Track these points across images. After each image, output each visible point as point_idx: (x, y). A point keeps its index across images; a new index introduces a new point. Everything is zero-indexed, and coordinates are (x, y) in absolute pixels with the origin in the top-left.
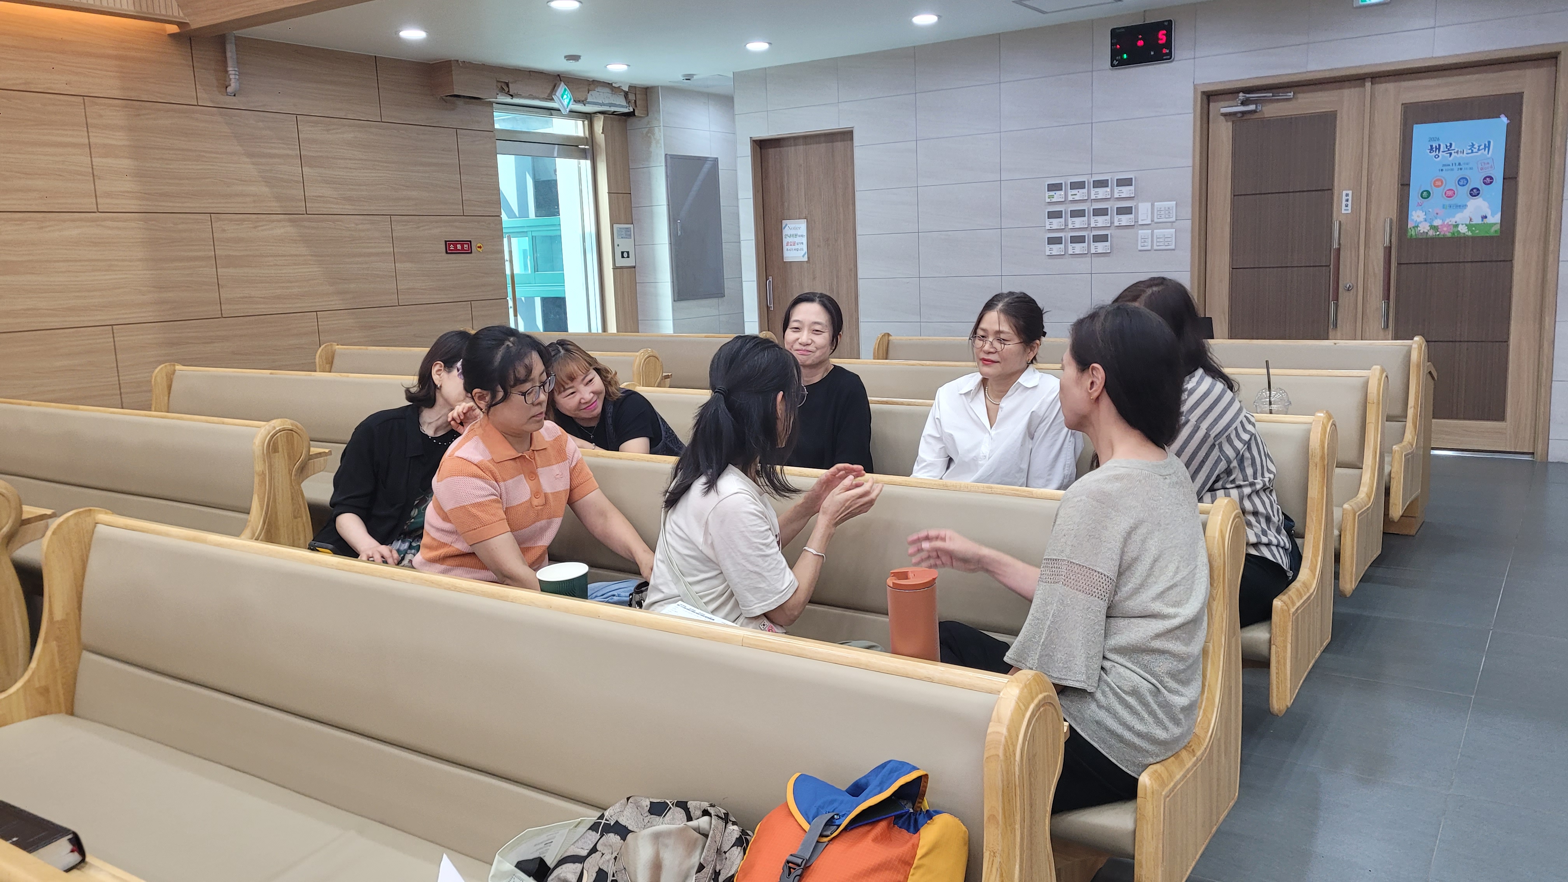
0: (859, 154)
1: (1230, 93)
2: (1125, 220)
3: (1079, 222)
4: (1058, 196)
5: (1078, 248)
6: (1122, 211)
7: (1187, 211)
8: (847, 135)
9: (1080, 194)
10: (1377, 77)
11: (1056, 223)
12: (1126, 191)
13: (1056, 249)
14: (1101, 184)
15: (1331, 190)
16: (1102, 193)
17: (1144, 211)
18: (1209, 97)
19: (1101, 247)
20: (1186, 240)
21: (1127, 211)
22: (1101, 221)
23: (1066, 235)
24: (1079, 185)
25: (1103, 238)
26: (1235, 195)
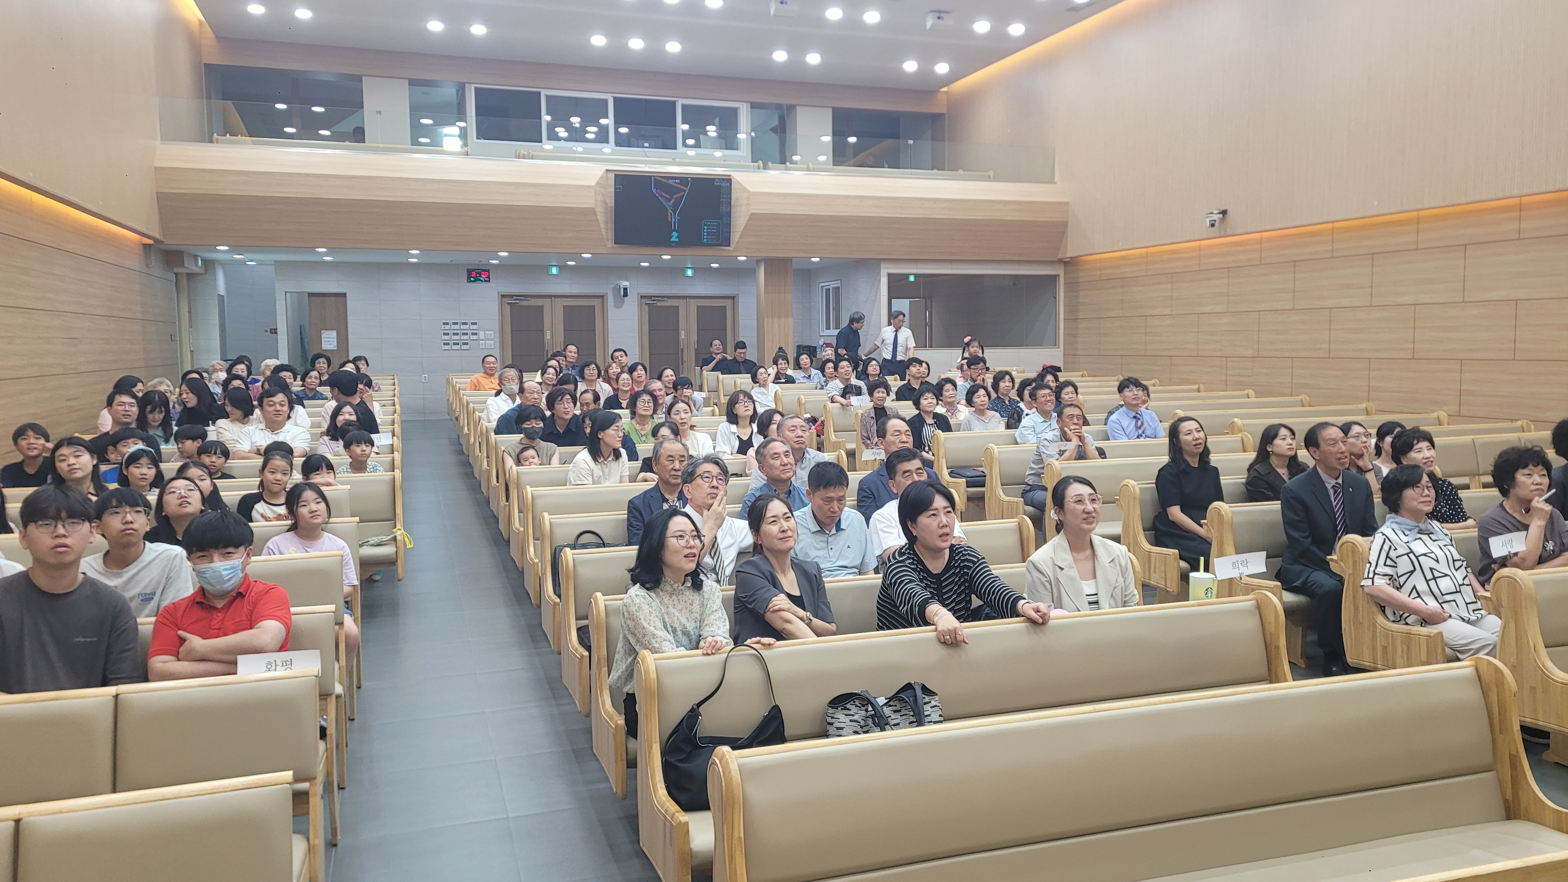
0: (348, 303)
1: (511, 296)
2: (475, 337)
3: (456, 337)
4: (447, 327)
5: (456, 347)
6: (473, 334)
7: (498, 335)
8: (344, 295)
9: (456, 327)
10: (556, 296)
11: (446, 337)
12: (474, 327)
13: (447, 347)
14: (464, 324)
15: (543, 331)
16: (465, 327)
17: (482, 334)
18: (503, 296)
19: (465, 347)
20: (498, 345)
21: (476, 334)
22: (465, 337)
23: (451, 342)
24: (457, 324)
25: (467, 344)
26: (512, 331)
